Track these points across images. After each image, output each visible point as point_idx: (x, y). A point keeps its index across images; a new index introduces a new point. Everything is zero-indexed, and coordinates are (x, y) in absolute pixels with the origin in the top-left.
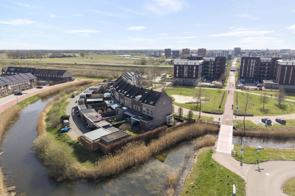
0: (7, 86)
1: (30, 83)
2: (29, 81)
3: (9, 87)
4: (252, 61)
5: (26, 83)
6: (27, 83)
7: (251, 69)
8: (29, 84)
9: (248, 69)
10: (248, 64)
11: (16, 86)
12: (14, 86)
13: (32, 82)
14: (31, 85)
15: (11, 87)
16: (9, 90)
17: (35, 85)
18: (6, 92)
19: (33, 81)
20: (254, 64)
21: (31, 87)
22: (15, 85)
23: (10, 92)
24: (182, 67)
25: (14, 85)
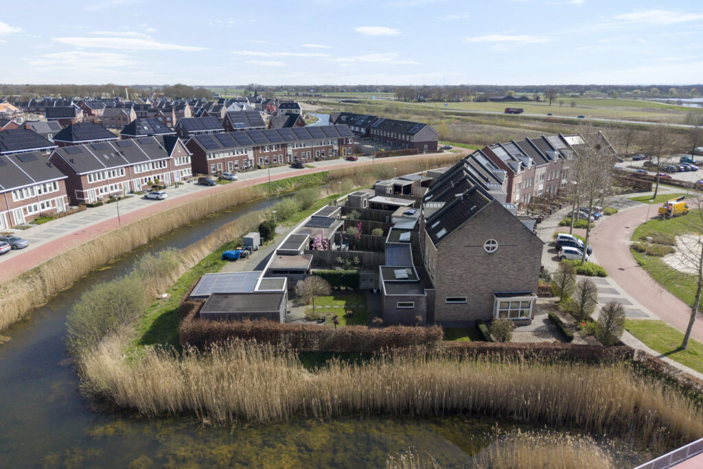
0: (284, 146)
1: (339, 147)
2: (336, 142)
3: (290, 150)
5: (330, 145)
6: (332, 147)
8: (335, 149)
11: (306, 150)
12: (299, 148)
13: (342, 144)
14: (339, 150)
15: (294, 151)
16: (287, 155)
17: (350, 152)
18: (281, 159)
19: (346, 144)
21: (338, 155)
22: (303, 147)
23: (290, 160)
25: (301, 146)
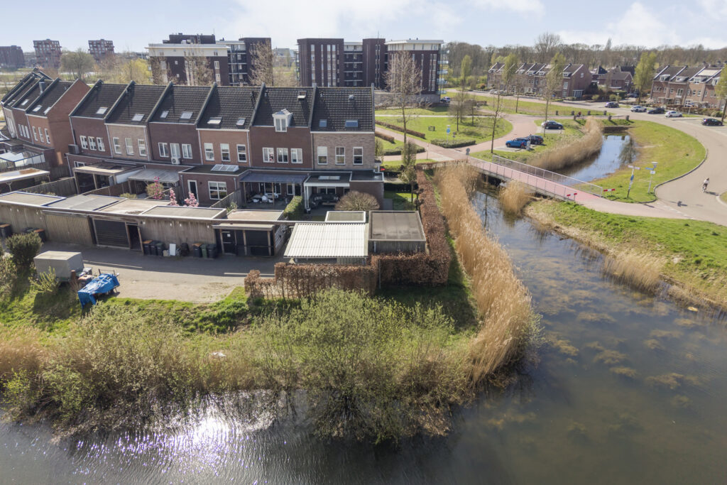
4: (329, 47)
7: (329, 69)
9: (322, 69)
10: (322, 56)
20: (334, 56)
24: (176, 63)
